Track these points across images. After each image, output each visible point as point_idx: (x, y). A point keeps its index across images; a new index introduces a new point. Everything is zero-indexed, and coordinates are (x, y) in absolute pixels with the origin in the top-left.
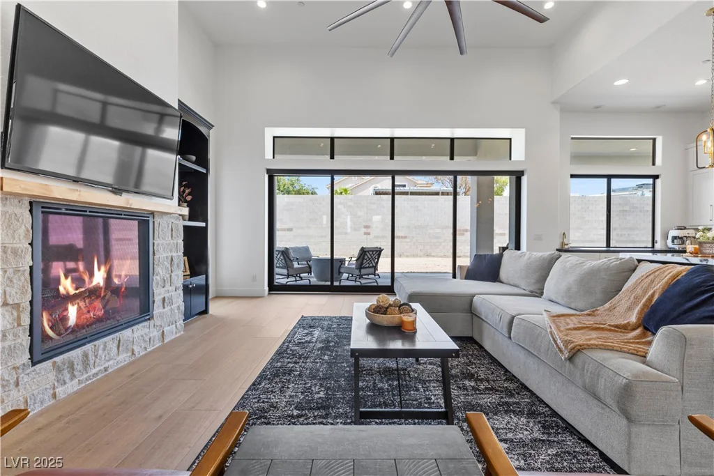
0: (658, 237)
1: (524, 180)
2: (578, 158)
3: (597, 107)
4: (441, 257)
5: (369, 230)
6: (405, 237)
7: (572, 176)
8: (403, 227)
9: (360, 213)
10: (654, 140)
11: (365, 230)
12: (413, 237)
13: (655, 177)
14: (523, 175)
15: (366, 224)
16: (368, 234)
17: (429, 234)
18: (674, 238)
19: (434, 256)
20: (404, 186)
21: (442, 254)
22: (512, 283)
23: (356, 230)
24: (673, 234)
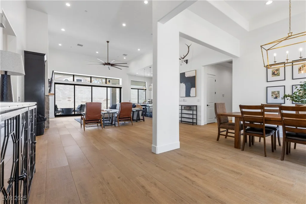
1: (122, 89)
10: (145, 82)
11: (68, 99)
13: (146, 90)
16: (70, 101)
24: (148, 100)
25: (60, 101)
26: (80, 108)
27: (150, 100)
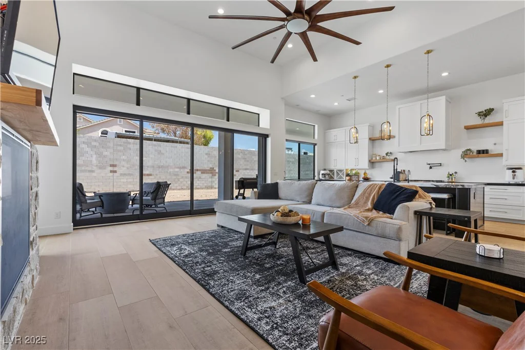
0: (316, 174)
1: (269, 140)
2: (289, 132)
3: (298, 105)
4: (179, 190)
5: (115, 169)
6: (150, 175)
7: (287, 140)
8: (148, 167)
9: (105, 153)
10: (314, 126)
11: (111, 169)
12: (157, 175)
13: (315, 145)
14: (268, 137)
15: (112, 163)
16: (115, 172)
17: (170, 172)
18: (322, 174)
19: (174, 189)
20: (134, 132)
21: (180, 187)
22: (289, 198)
23: (100, 168)
24: (322, 172)
25: (92, 171)
26: (154, 194)
27: (328, 172)
